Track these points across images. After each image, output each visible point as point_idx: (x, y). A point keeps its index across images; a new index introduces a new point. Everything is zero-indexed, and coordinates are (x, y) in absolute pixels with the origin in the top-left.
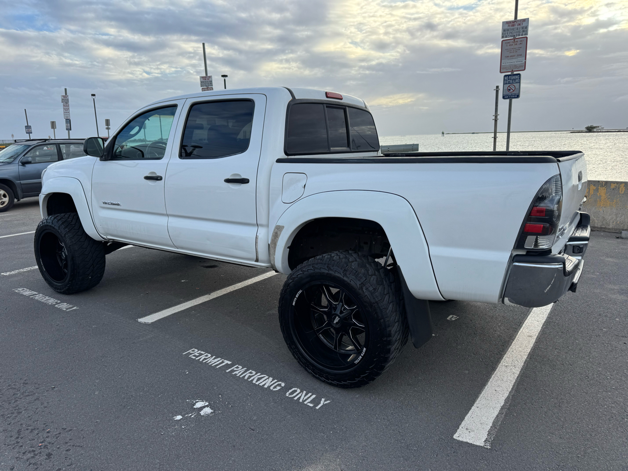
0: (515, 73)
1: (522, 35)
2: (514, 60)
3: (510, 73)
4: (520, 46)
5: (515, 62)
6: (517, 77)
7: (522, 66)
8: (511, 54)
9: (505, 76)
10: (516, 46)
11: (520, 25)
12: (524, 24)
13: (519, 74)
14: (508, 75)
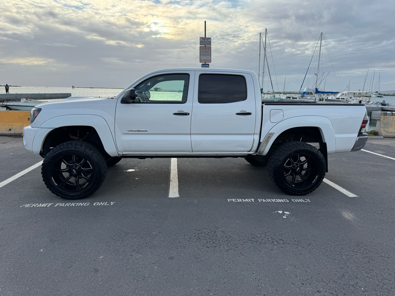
0: (206, 63)
1: (209, 45)
2: (206, 57)
3: (204, 63)
4: (208, 50)
5: (206, 58)
6: (207, 65)
7: (210, 61)
8: (204, 54)
9: (202, 64)
10: (206, 50)
11: (207, 40)
12: (209, 40)
13: (208, 64)
14: (204, 64)
